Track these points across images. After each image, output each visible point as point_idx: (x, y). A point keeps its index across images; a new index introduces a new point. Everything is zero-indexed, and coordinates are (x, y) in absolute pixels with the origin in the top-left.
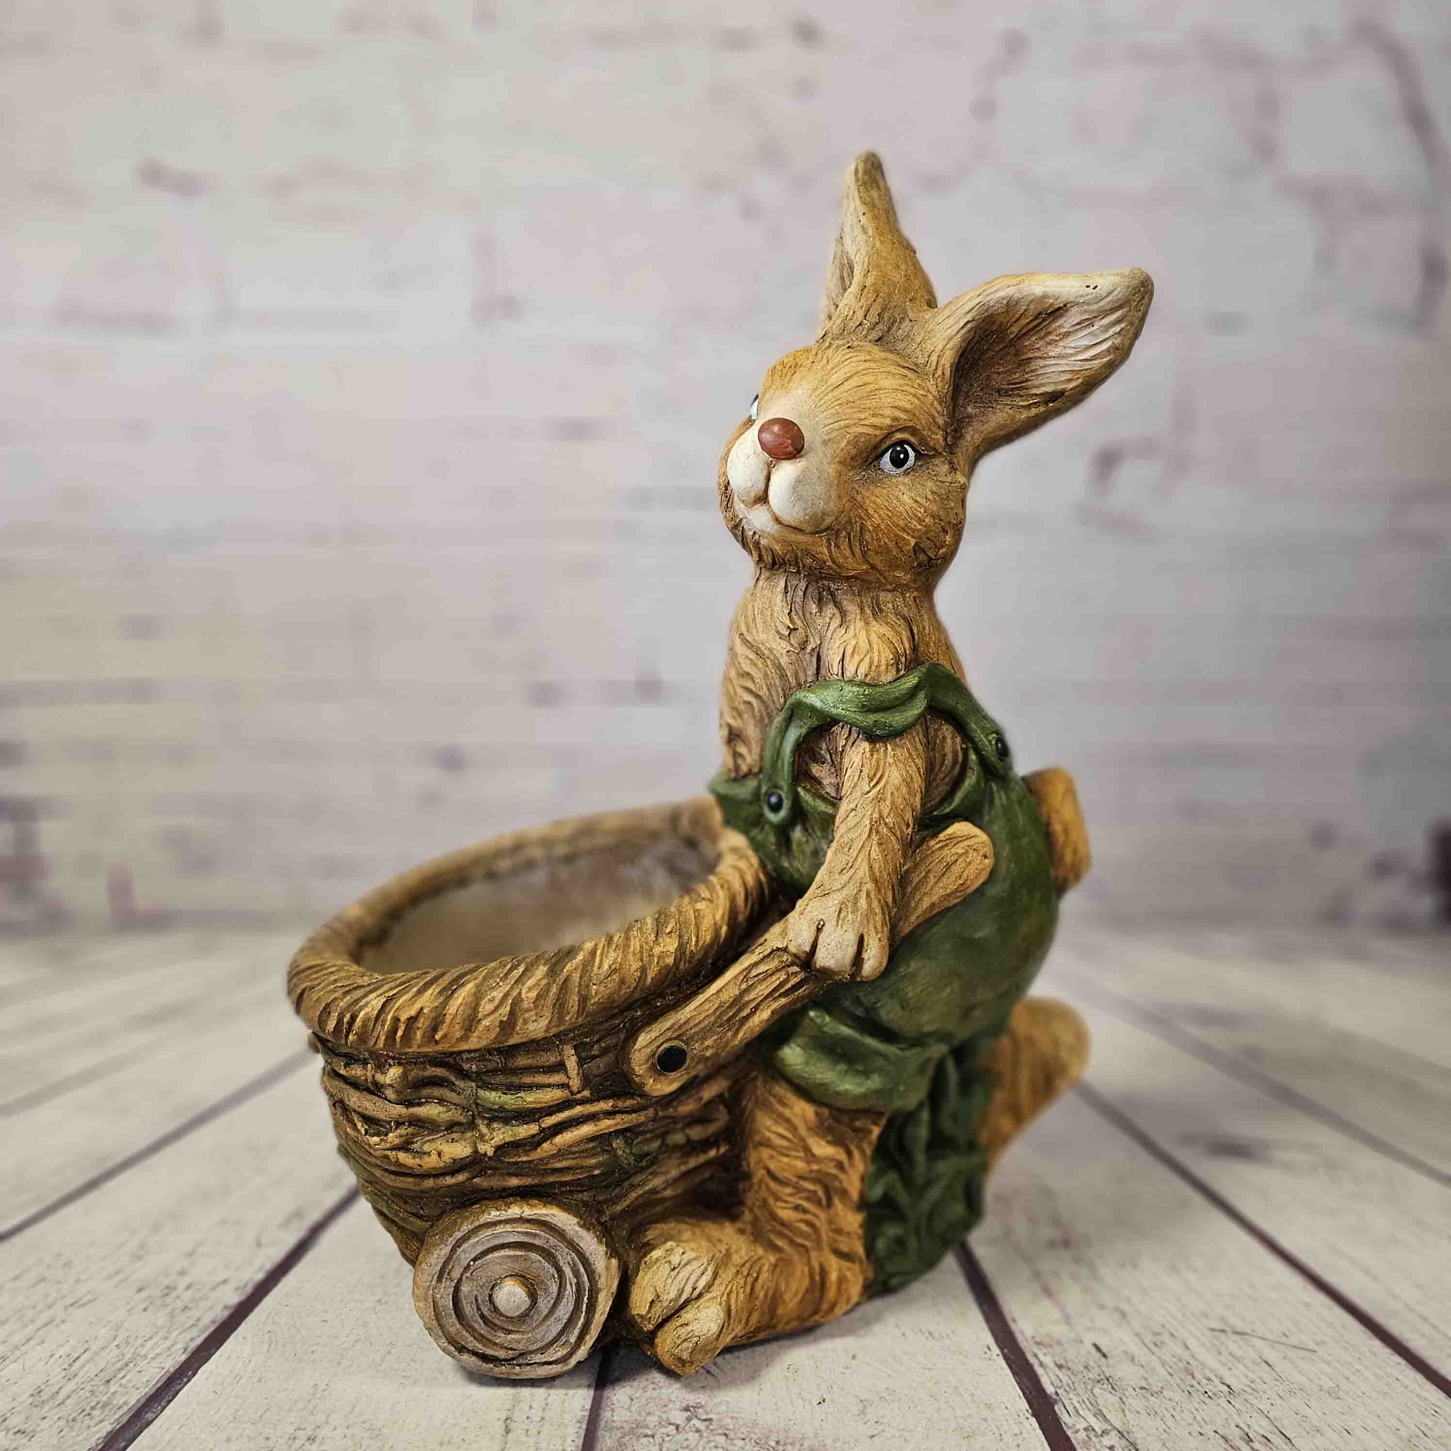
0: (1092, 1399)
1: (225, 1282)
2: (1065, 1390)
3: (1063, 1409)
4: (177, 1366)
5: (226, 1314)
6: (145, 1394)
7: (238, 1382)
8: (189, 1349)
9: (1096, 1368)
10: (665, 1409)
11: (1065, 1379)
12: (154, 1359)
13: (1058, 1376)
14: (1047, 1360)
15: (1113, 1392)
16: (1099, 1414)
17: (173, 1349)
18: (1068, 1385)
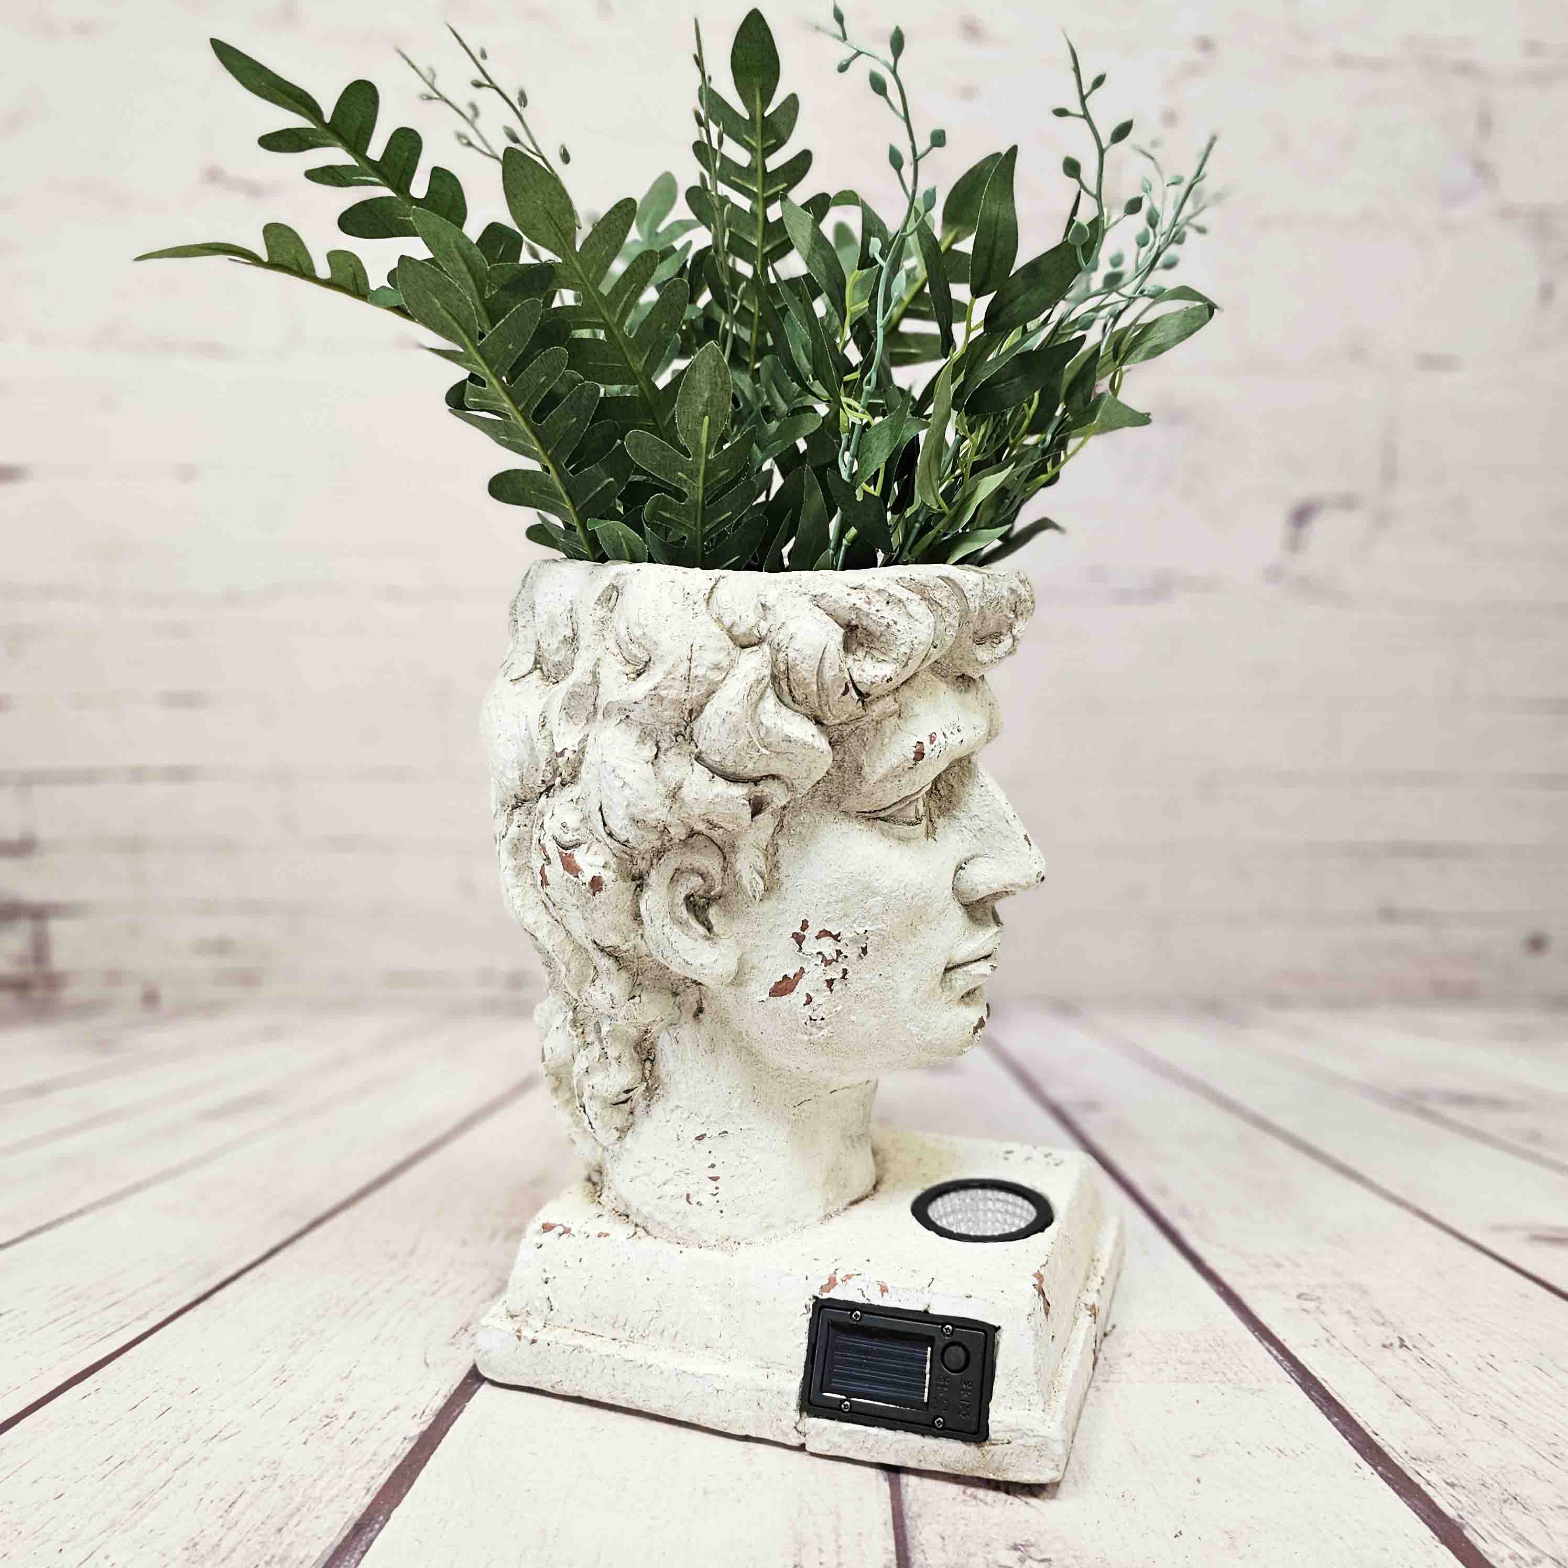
0: (1503, 1520)
1: (395, 1409)
2: (1471, 1514)
3: (1476, 1535)
4: (363, 1511)
5: (409, 1447)
6: (331, 1544)
7: (445, 1526)
8: (373, 1489)
9: (1496, 1485)
10: (988, 1549)
11: (1463, 1499)
12: (331, 1501)
13: (1455, 1498)
14: (1433, 1477)
15: (1526, 1512)
16: (1521, 1538)
17: (351, 1489)
18: (1470, 1506)
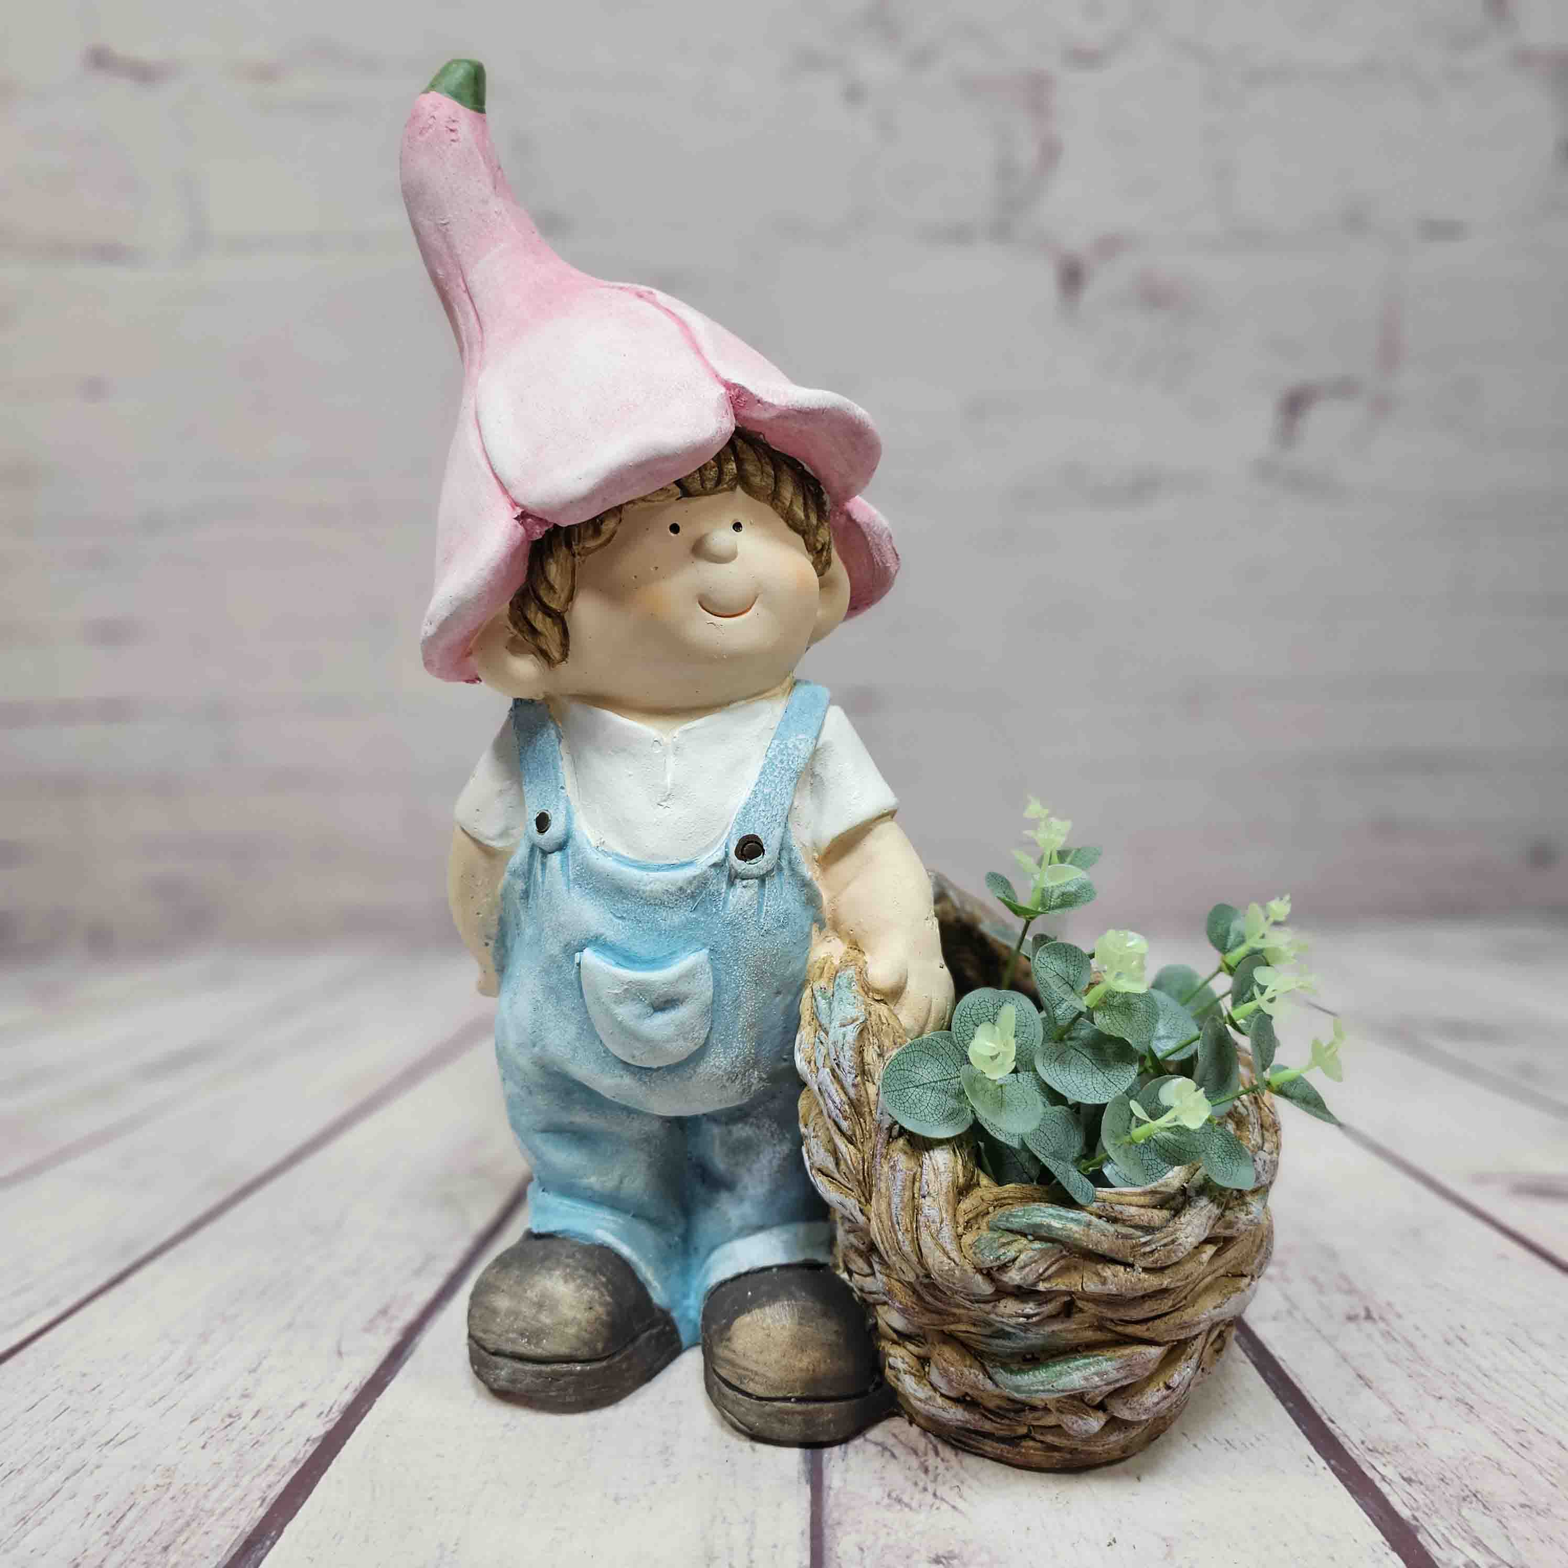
0: (1462, 1522)
1: (302, 1406)
2: (1427, 1514)
3: (1429, 1539)
4: (255, 1525)
7: (339, 1542)
8: (268, 1500)
9: (1457, 1481)
11: (1420, 1497)
12: (223, 1514)
13: (1410, 1495)
14: (1388, 1472)
15: (1488, 1513)
18: (1426, 1506)
